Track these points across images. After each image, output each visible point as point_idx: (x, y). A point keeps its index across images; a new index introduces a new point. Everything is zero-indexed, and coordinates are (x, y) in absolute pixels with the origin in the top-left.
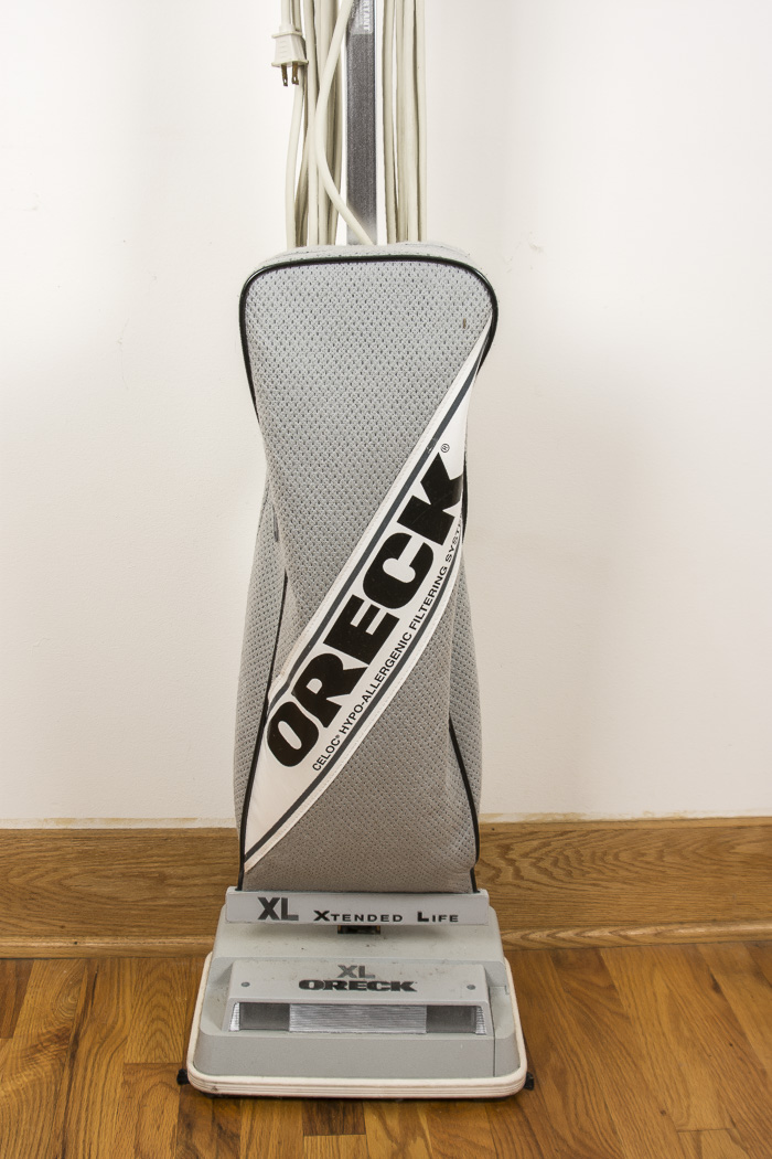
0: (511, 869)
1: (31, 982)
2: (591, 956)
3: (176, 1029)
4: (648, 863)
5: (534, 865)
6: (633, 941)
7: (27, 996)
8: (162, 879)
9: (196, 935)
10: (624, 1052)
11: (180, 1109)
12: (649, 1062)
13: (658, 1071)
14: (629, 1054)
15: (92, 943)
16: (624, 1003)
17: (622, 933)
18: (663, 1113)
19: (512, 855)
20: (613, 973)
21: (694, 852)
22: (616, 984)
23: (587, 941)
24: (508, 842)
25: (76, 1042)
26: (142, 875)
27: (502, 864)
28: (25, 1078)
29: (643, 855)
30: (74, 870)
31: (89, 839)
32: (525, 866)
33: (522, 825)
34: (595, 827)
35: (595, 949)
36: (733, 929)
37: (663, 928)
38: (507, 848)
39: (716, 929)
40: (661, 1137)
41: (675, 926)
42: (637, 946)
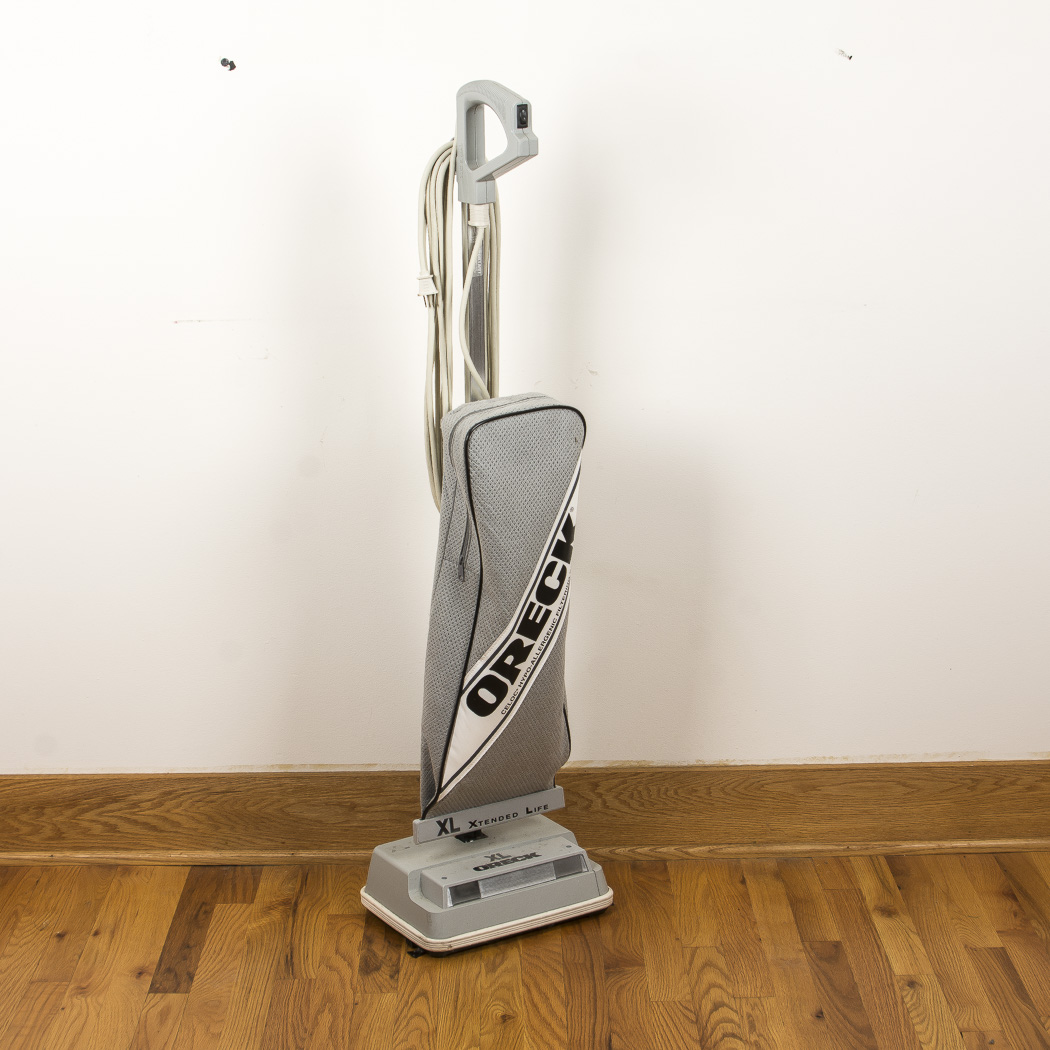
0: (600, 801)
1: (263, 877)
2: (661, 865)
4: (699, 797)
5: (616, 797)
6: (692, 855)
7: (262, 885)
8: (353, 807)
15: (304, 854)
16: (673, 888)
17: (684, 850)
19: (600, 790)
20: (672, 874)
21: (733, 789)
23: (659, 855)
24: (596, 780)
25: (296, 904)
26: (339, 804)
27: (592, 796)
28: (264, 921)
29: (696, 791)
30: (292, 801)
31: (301, 778)
32: (609, 798)
33: (606, 769)
34: (660, 770)
35: (664, 861)
36: (768, 848)
37: (715, 847)
38: (596, 785)
39: (755, 849)
41: (724, 846)
42: (695, 859)
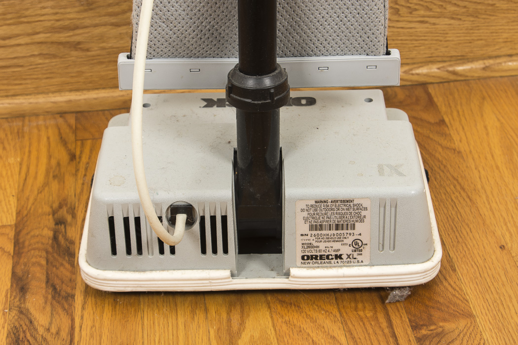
3: (9, 191)
6: (461, 75)
9: (27, 95)
10: (458, 187)
11: (14, 274)
12: (484, 197)
13: (494, 205)
14: (463, 189)
16: (455, 137)
17: (451, 69)
18: (502, 247)
20: (443, 109)
22: (447, 120)
35: (424, 85)
37: (491, 62)
40: (502, 273)
41: (504, 59)
42: (465, 80)
